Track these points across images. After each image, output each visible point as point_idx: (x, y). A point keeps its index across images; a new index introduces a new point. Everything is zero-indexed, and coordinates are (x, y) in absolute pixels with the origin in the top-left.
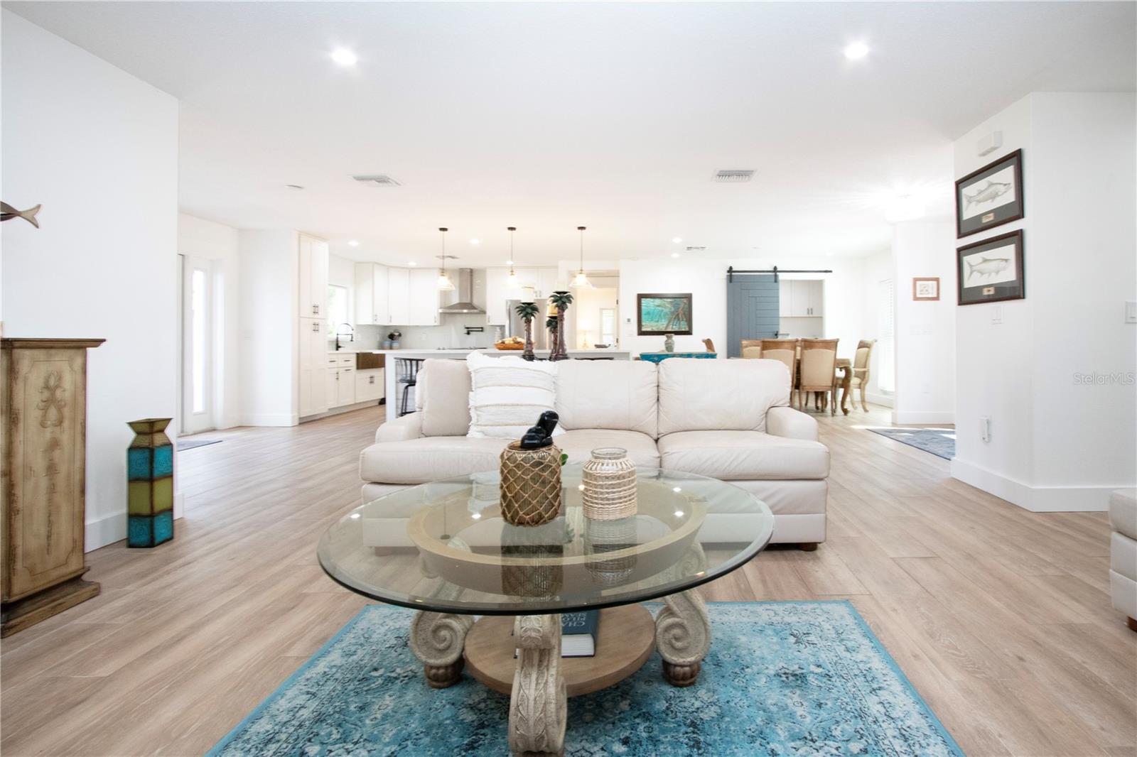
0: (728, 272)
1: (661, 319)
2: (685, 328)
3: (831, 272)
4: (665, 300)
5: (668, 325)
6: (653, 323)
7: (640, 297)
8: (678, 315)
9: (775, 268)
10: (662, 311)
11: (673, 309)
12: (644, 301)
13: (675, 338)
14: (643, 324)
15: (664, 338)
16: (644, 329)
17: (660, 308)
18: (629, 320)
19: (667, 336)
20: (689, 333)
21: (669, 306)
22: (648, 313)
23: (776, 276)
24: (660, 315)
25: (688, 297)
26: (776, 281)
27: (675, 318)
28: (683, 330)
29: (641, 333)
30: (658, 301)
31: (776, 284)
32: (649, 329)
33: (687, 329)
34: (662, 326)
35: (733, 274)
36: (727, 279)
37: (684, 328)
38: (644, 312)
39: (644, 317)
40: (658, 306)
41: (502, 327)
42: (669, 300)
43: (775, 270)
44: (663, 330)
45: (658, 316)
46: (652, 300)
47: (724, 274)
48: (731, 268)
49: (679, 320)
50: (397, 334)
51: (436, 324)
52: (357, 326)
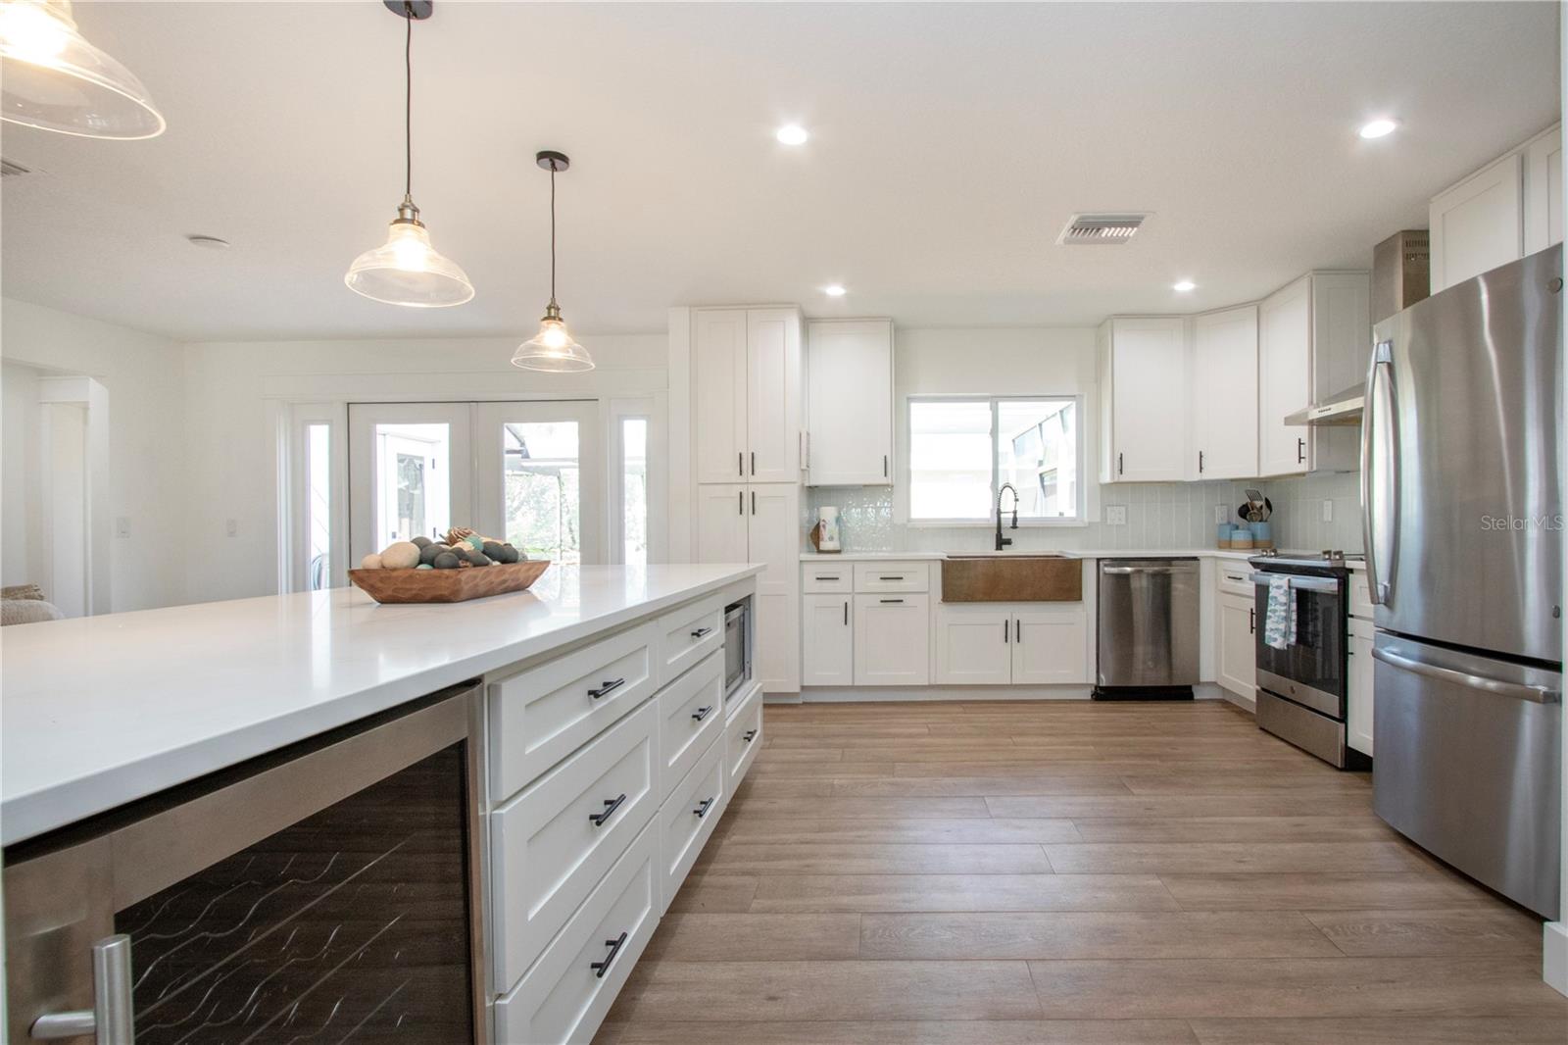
50: (1258, 504)
51: (1304, 467)
52: (1105, 487)
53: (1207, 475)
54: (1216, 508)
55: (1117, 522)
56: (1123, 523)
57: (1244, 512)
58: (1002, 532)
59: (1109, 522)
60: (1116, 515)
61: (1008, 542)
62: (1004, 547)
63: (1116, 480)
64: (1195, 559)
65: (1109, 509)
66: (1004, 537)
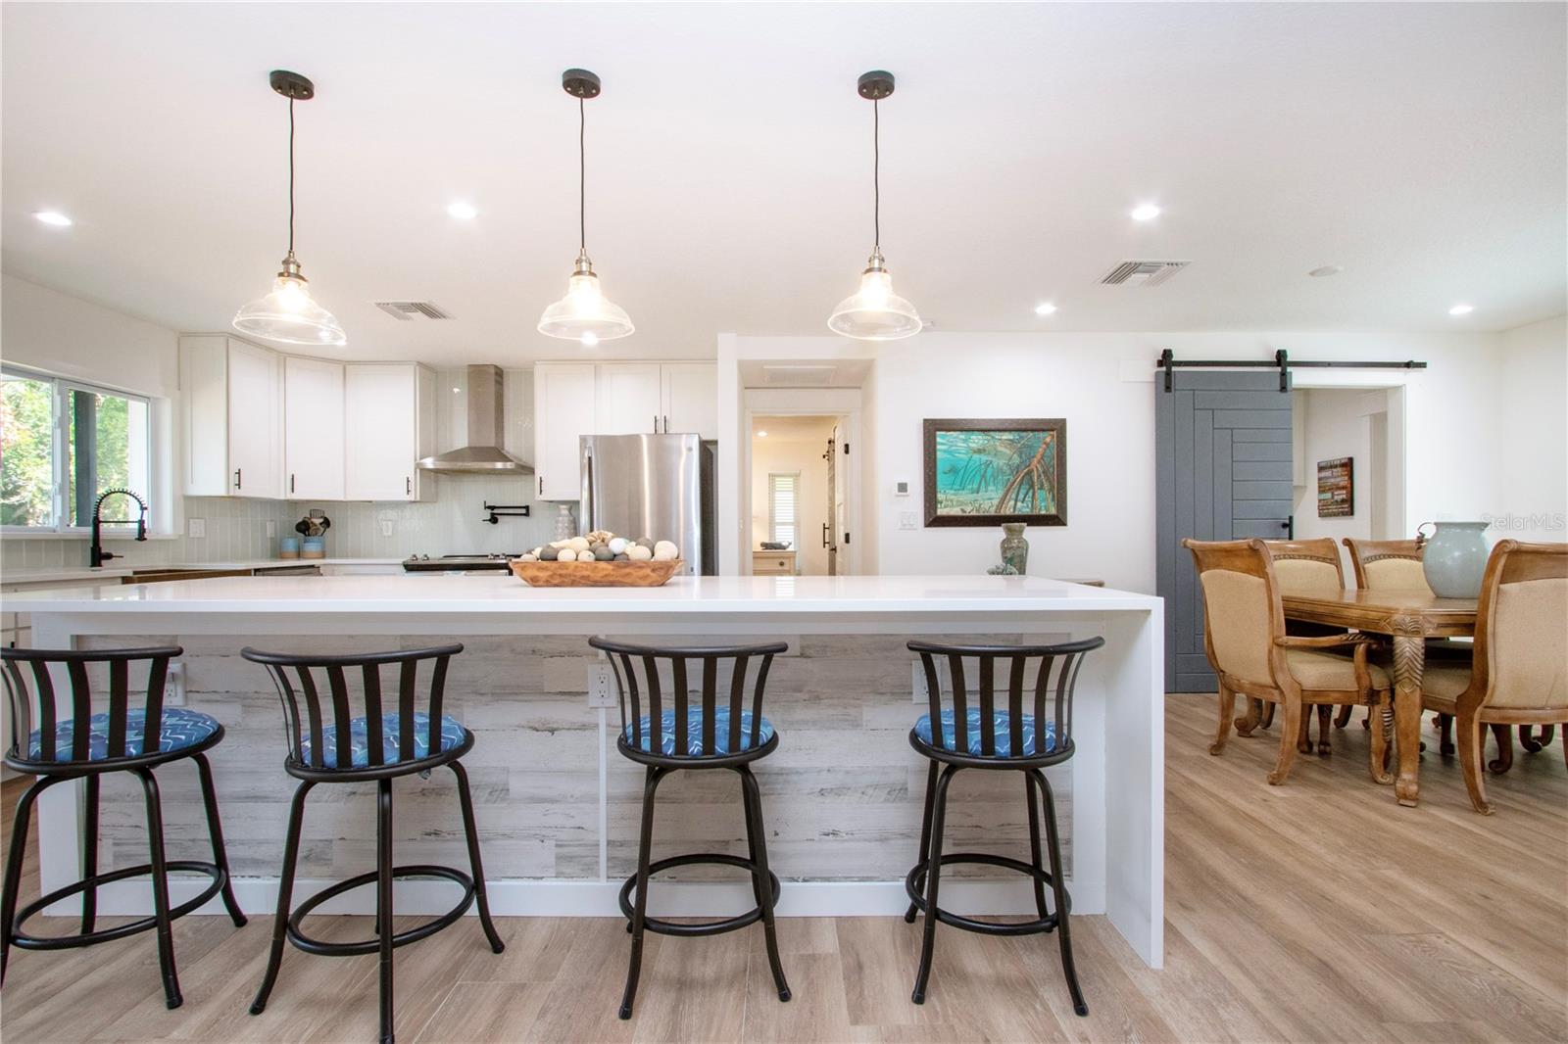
0: (1160, 364)
1: (987, 485)
2: (1047, 509)
3: (1422, 365)
4: (997, 435)
5: (1003, 500)
6: (965, 496)
7: (933, 428)
8: (1029, 473)
9: (1281, 356)
10: (988, 464)
11: (1016, 460)
12: (941, 438)
13: (1031, 534)
14: (940, 496)
15: (998, 534)
16: (941, 511)
17: (984, 458)
18: (903, 487)
19: (1009, 530)
20: (1057, 520)
21: (1008, 452)
22: (953, 470)
23: (1283, 374)
24: (983, 476)
25: (1058, 428)
26: (1283, 388)
27: (1021, 483)
28: (1043, 512)
29: (935, 521)
30: (977, 440)
31: (1283, 395)
32: (955, 511)
33: (1053, 511)
34: (988, 501)
35: (1174, 369)
36: (1156, 382)
37: (1047, 507)
38: (941, 467)
39: (941, 479)
40: (979, 451)
41: (574, 505)
42: (1006, 436)
43: (1281, 358)
44: (992, 512)
45: (978, 478)
46: (962, 436)
47: (1148, 370)
48: (1167, 354)
49: (1032, 486)
50: (317, 521)
51: (411, 497)
52: (189, 499)
53: (296, 496)
54: (268, 524)
55: (197, 535)
56: (203, 535)
57: (304, 528)
58: (101, 545)
59: (192, 535)
60: (197, 528)
61: (109, 556)
62: (103, 562)
63: (231, 494)
64: (313, 566)
65: (191, 521)
66: (103, 551)
